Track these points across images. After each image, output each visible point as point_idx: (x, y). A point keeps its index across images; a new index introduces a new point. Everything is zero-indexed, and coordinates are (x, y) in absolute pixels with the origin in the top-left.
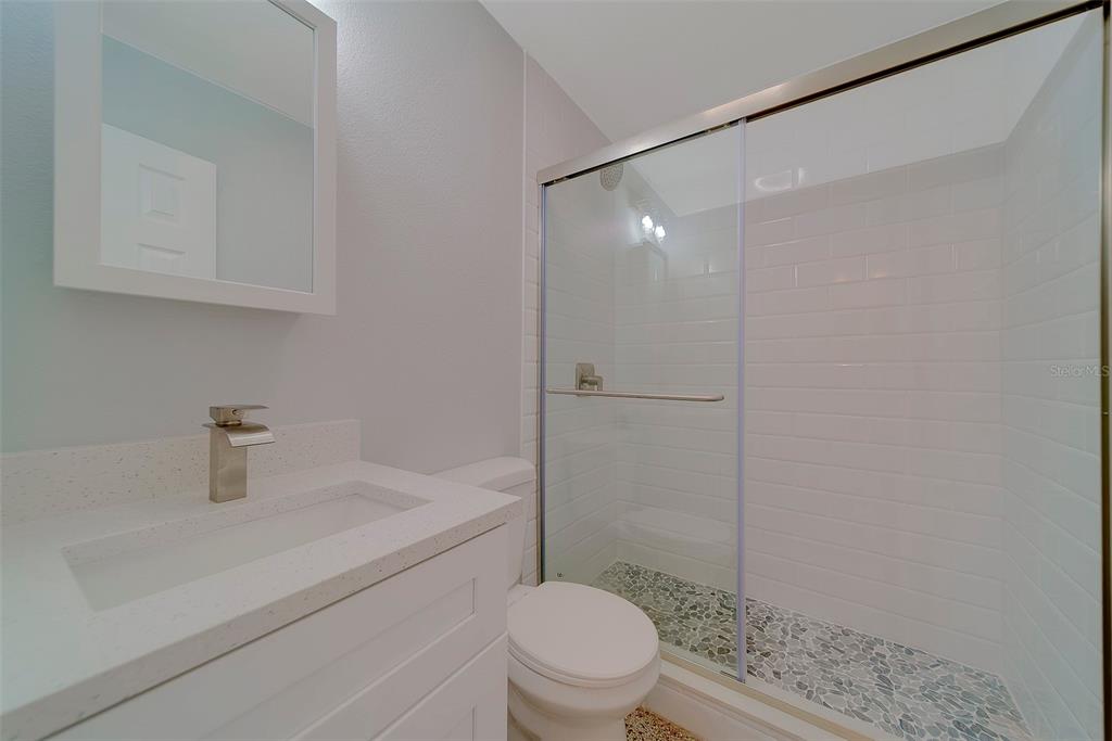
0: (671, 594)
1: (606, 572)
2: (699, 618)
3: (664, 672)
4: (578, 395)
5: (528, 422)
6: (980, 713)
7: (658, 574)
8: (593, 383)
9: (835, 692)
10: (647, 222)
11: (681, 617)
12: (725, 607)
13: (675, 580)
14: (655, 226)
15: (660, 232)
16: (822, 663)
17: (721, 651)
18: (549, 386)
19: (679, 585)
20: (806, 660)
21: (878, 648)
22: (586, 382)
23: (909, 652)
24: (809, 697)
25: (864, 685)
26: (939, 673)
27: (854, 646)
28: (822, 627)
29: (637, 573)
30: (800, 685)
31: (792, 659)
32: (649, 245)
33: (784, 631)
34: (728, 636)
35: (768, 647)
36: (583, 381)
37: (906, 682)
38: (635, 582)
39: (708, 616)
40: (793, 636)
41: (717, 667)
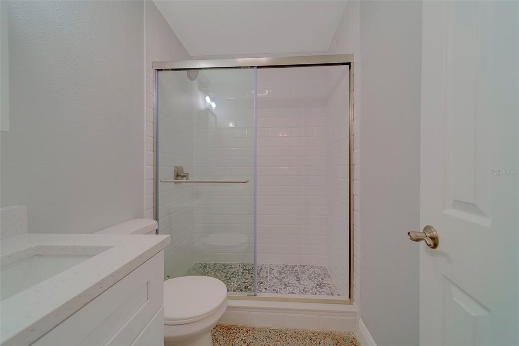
0: (222, 271)
1: (190, 270)
2: (235, 277)
3: (229, 305)
4: (175, 182)
5: (148, 198)
6: (322, 279)
7: (215, 264)
8: (183, 176)
9: (285, 288)
10: (208, 99)
11: (228, 279)
12: (245, 270)
13: (223, 265)
14: (211, 102)
15: (214, 105)
16: (280, 279)
17: (245, 288)
18: (160, 178)
19: (225, 266)
20: (275, 280)
21: (296, 268)
22: (180, 176)
23: (304, 267)
24: (277, 293)
25: (293, 282)
26: (311, 271)
27: (289, 270)
28: (278, 266)
29: (205, 266)
30: (274, 290)
31: (270, 282)
32: (208, 110)
33: (267, 272)
34: (247, 281)
35: (262, 280)
36: (177, 176)
37: (304, 276)
38: (205, 271)
39: (238, 276)
40: (270, 273)
41: (245, 294)
